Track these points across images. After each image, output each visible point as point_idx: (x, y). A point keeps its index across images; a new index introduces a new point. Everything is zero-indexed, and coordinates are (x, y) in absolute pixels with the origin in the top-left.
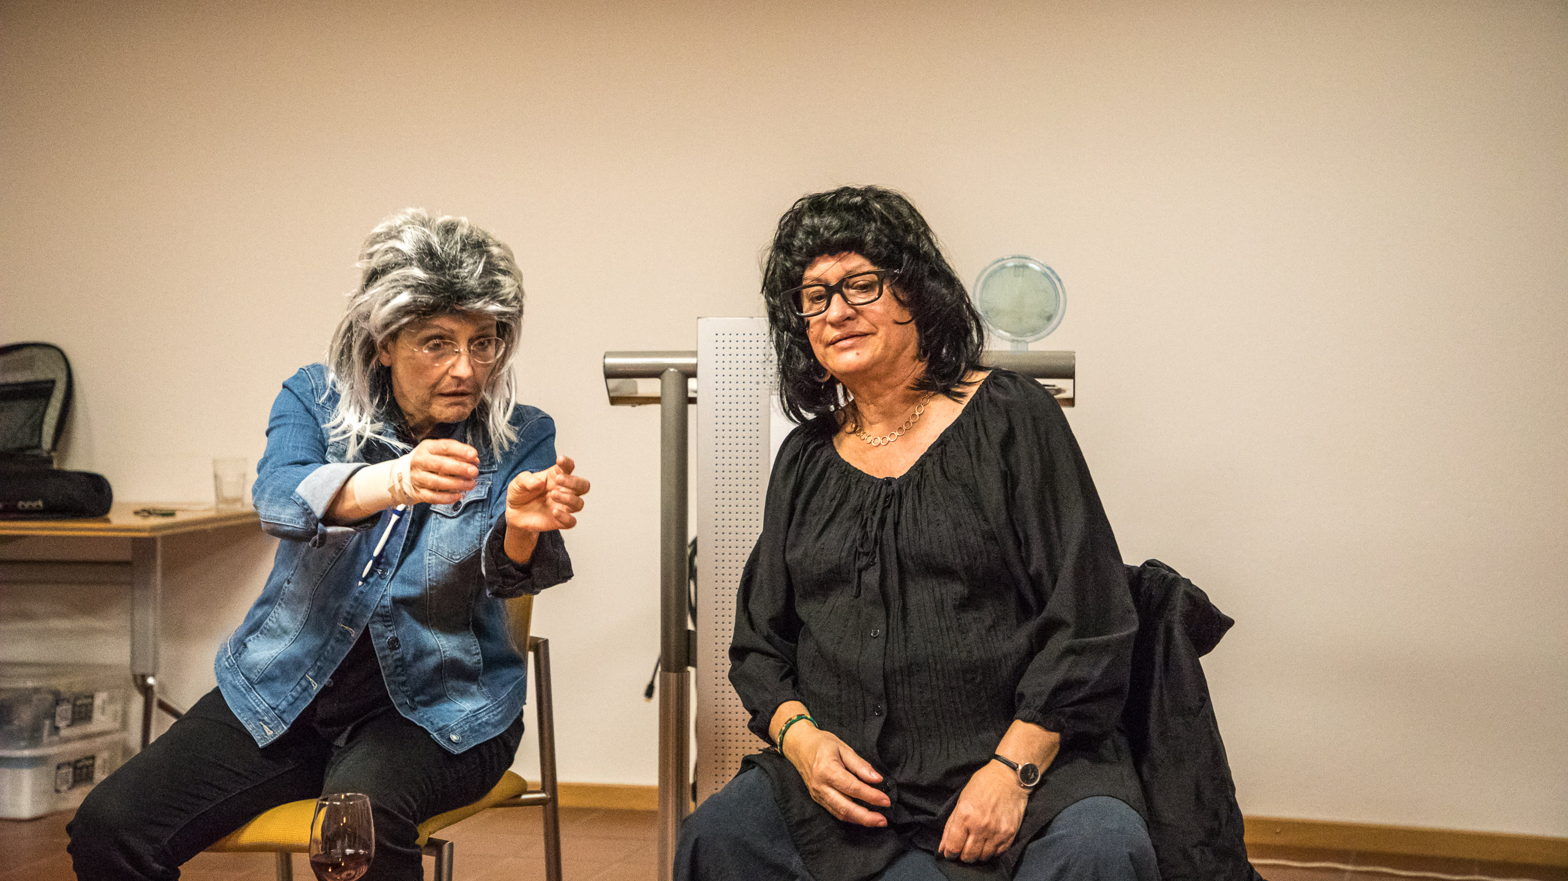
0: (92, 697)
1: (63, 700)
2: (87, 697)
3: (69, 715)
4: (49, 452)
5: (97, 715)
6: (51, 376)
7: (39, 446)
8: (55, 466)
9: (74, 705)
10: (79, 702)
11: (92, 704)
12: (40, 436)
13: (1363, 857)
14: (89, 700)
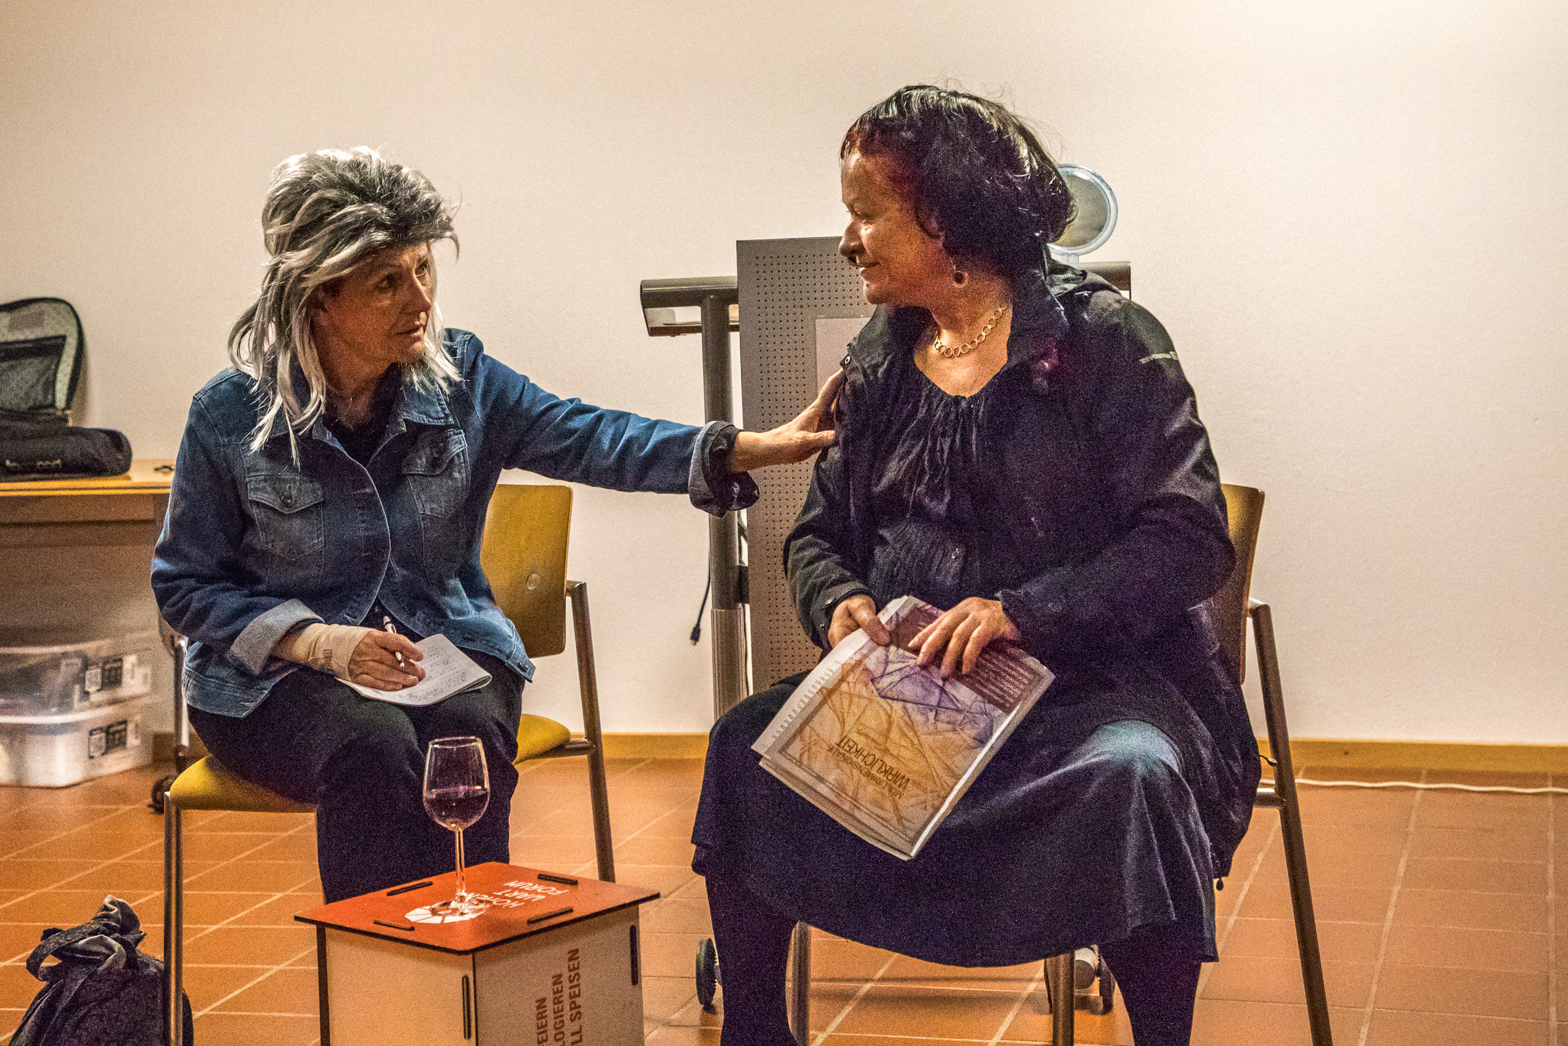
0: (121, 660)
1: (92, 665)
2: (115, 661)
3: (99, 680)
4: (63, 410)
5: (126, 679)
6: (61, 332)
7: (52, 405)
8: (71, 424)
9: (103, 670)
10: (107, 667)
11: (121, 668)
12: (54, 395)
13: (1434, 776)
14: (119, 664)
